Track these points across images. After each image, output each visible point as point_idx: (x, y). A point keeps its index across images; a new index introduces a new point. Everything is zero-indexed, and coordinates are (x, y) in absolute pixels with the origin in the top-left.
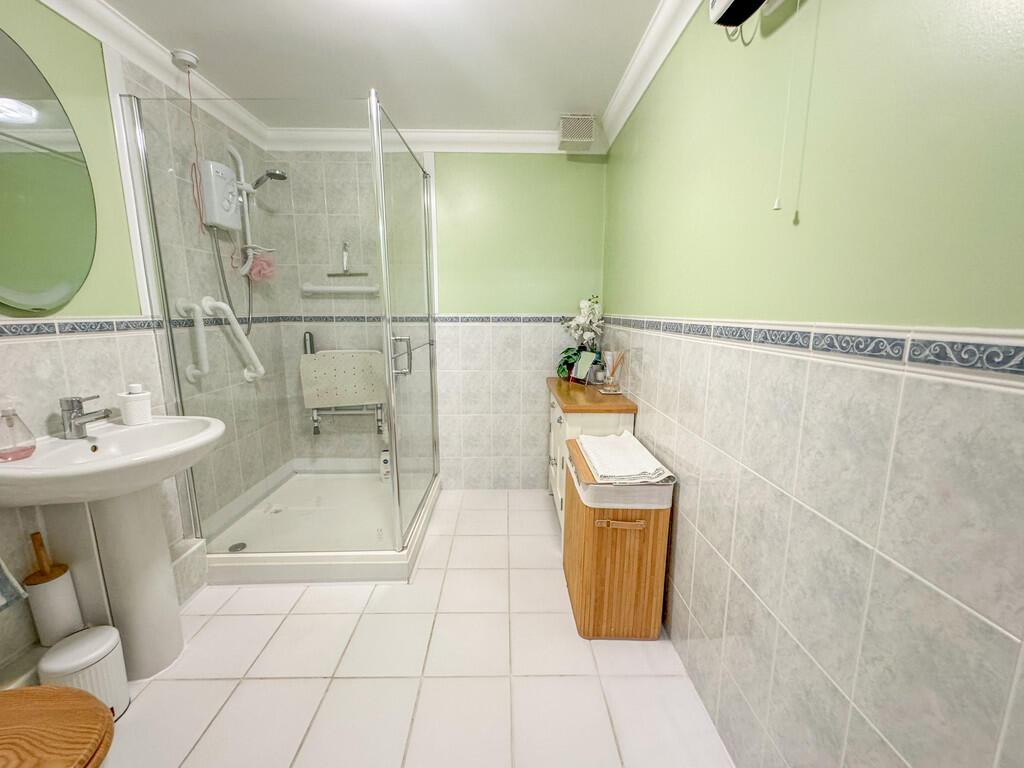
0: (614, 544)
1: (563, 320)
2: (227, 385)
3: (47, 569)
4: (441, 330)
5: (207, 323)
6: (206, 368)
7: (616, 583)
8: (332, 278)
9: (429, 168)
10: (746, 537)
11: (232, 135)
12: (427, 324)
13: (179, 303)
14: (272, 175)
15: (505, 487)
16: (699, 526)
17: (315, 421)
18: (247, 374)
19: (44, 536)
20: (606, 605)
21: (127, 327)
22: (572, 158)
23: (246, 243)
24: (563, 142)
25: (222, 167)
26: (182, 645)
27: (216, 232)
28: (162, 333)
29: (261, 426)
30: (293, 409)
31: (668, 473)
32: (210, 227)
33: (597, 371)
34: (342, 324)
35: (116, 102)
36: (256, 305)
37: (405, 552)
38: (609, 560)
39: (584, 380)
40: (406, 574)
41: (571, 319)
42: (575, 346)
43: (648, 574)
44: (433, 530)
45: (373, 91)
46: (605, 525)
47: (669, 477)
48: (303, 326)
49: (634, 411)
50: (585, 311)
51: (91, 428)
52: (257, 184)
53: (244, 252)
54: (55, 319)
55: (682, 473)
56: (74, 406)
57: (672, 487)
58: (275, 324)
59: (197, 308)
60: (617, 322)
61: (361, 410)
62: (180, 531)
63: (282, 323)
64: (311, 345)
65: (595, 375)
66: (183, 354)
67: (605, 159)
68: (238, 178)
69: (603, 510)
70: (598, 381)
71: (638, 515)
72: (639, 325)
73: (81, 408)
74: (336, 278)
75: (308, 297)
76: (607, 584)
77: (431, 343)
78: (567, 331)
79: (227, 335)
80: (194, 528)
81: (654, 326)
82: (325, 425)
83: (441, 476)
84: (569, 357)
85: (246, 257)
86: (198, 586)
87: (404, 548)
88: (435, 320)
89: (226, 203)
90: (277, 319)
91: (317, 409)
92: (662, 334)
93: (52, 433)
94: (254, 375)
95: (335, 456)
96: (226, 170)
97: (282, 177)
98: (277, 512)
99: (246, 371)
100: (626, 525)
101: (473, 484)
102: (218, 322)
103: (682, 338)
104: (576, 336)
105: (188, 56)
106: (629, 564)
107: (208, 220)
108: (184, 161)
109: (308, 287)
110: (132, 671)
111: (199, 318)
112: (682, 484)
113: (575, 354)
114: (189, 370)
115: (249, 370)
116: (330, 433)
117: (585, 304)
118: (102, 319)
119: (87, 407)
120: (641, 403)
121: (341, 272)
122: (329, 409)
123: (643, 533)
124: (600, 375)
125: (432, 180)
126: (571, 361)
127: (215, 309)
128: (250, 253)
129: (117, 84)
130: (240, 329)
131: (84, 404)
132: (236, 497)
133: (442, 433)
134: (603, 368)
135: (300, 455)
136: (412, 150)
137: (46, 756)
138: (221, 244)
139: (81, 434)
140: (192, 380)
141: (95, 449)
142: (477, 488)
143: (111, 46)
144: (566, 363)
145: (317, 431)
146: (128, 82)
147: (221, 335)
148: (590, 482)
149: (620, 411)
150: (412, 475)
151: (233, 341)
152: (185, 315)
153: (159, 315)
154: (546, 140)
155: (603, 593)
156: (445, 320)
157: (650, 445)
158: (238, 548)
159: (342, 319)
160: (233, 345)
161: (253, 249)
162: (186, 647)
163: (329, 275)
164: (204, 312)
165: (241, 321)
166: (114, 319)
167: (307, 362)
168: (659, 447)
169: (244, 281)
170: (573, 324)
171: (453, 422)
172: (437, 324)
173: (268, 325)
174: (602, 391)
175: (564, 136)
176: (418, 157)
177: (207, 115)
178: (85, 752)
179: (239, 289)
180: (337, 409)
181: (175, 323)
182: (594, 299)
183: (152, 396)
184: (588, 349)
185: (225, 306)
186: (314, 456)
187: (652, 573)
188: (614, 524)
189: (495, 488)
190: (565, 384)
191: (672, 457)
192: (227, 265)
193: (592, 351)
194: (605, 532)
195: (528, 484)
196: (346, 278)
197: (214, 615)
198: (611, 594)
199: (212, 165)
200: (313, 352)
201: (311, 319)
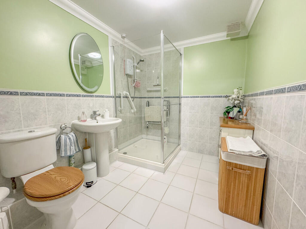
0: (235, 178)
1: (227, 97)
2: (127, 113)
3: (87, 147)
4: (183, 101)
5: (123, 97)
6: (122, 108)
7: (236, 193)
8: (154, 87)
9: (182, 52)
10: (301, 186)
11: (134, 52)
12: (179, 99)
13: (118, 92)
14: (141, 61)
15: (202, 153)
16: (278, 178)
17: (148, 125)
18: (132, 111)
19: (87, 140)
20: (231, 202)
21: (107, 97)
22: (232, 40)
23: (134, 78)
24: (227, 34)
25: (130, 60)
26: (109, 173)
27: (128, 76)
28: (114, 99)
29: (135, 124)
30: (143, 121)
31: (263, 153)
32: (127, 75)
33: (240, 115)
34: (156, 99)
35: (110, 48)
36: (136, 94)
37: (164, 164)
38: (232, 183)
39: (234, 118)
40: (164, 171)
41: (230, 96)
42: (232, 106)
43: (252, 195)
44: (175, 161)
45: (162, 31)
46: (231, 169)
47: (264, 155)
48: (147, 100)
49: (253, 129)
50: (236, 93)
51: (98, 118)
52: (138, 63)
53: (134, 80)
54: (94, 94)
55: (271, 154)
56: (95, 113)
57: (266, 159)
58: (140, 99)
59: (122, 93)
60: (249, 96)
61: (159, 123)
62: (114, 146)
63: (142, 99)
64: (148, 104)
65: (239, 117)
66: (118, 104)
67: (247, 37)
68: (134, 63)
69: (230, 163)
70: (240, 119)
71: (247, 168)
72: (256, 95)
73: (96, 113)
74: (156, 86)
75: (149, 92)
76: (231, 192)
77: (180, 104)
78: (228, 101)
79: (128, 100)
80: (116, 147)
81: (262, 94)
82: (150, 126)
83: (181, 146)
84: (228, 110)
85: (134, 82)
86: (115, 160)
87: (163, 163)
88: (182, 97)
89: (130, 68)
90: (141, 98)
91: (148, 122)
92: (265, 97)
93: (91, 118)
94: (134, 111)
95: (152, 135)
96: (131, 61)
97: (143, 61)
98: (136, 147)
99: (132, 110)
100: (241, 171)
101: (191, 150)
102: (127, 97)
103: (273, 96)
104: (232, 102)
105: (124, 35)
106: (242, 188)
107: (126, 73)
108: (122, 59)
109: (149, 89)
110: (98, 175)
111: (122, 96)
112: (271, 159)
113: (231, 109)
114: (119, 108)
115: (133, 110)
116: (151, 129)
117: (236, 91)
118: (103, 95)
119: (97, 113)
120: (256, 126)
121: (157, 85)
122: (151, 122)
123: (250, 177)
124: (241, 117)
125: (183, 56)
126: (229, 111)
127: (126, 94)
128: (135, 80)
129: (110, 44)
130: (131, 99)
131: (97, 112)
132: (127, 141)
133: (182, 132)
134: (242, 114)
135: (144, 134)
136: (177, 48)
137: (71, 181)
138: (128, 78)
139: (95, 119)
140: (120, 110)
141: (97, 122)
142: (192, 151)
143: (110, 37)
144: (227, 112)
145: (148, 127)
146: (112, 43)
147: (127, 100)
148: (226, 151)
149: (246, 128)
150: (172, 144)
151: (129, 102)
152: (119, 95)
153: (114, 95)
154: (222, 36)
155: (229, 196)
156: (185, 97)
157: (258, 142)
158: (125, 153)
159: (156, 98)
160: (130, 103)
161: (136, 80)
162: (110, 173)
163: (154, 86)
164: (123, 94)
165: (132, 97)
166: (105, 95)
167: (147, 109)
168: (262, 143)
169: (134, 88)
170: (230, 98)
171: (186, 129)
172: (182, 99)
173: (139, 99)
174: (240, 122)
175: (228, 32)
176: (179, 50)
177: (128, 49)
178: (76, 183)
179: (132, 90)
180: (153, 122)
181: (117, 97)
182: (240, 88)
183: (109, 112)
184: (237, 107)
185: (128, 93)
186: (147, 134)
187: (254, 195)
188: (235, 170)
189: (199, 153)
190: (226, 119)
191: (267, 147)
192: (130, 84)
193: (238, 107)
194: (231, 171)
195: (211, 153)
196: (158, 86)
197: (117, 168)
198: (233, 198)
199: (128, 60)
200: (148, 106)
201: (149, 98)
